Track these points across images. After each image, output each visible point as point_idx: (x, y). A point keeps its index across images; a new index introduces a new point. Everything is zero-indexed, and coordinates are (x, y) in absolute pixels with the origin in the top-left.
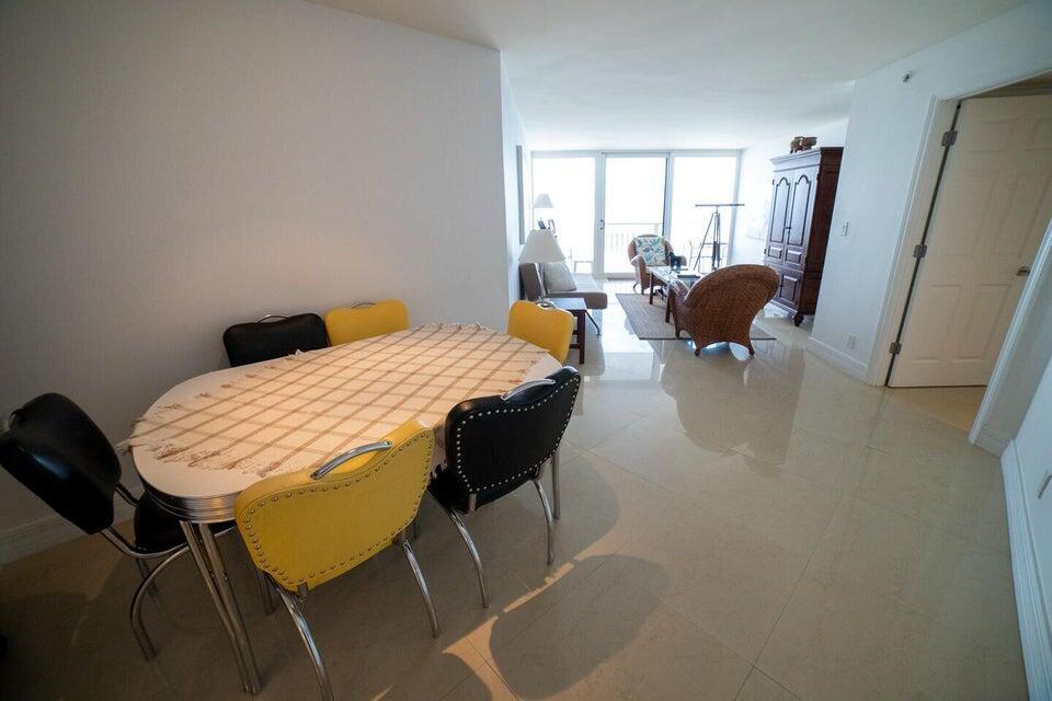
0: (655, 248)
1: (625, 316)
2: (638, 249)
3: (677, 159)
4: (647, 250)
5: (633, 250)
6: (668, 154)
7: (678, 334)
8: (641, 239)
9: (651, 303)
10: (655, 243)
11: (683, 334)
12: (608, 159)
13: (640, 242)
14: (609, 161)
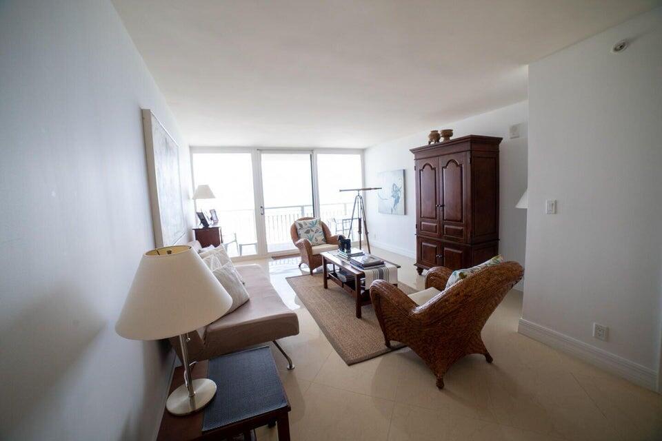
0: (314, 229)
1: (295, 294)
2: (301, 232)
3: (318, 155)
4: (308, 232)
5: (295, 233)
6: (311, 151)
7: (388, 344)
8: (302, 222)
9: (326, 286)
10: (313, 225)
11: (393, 343)
12: (262, 155)
13: (301, 225)
14: (264, 156)
